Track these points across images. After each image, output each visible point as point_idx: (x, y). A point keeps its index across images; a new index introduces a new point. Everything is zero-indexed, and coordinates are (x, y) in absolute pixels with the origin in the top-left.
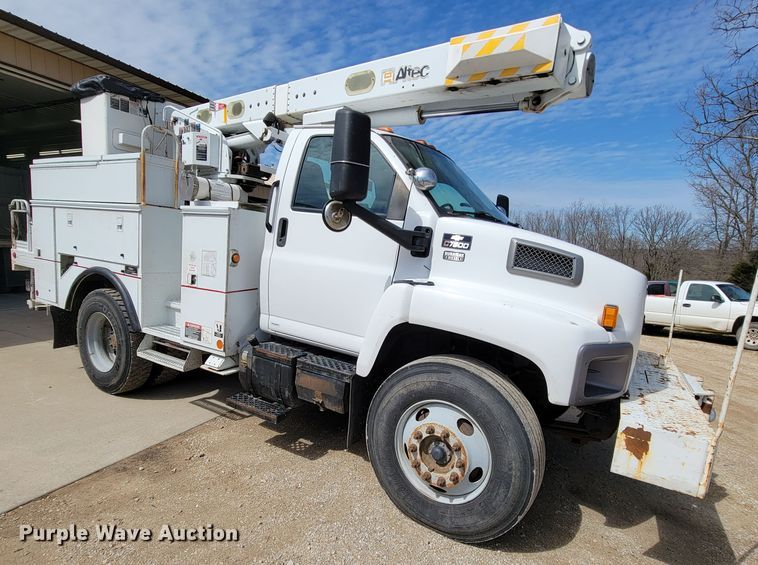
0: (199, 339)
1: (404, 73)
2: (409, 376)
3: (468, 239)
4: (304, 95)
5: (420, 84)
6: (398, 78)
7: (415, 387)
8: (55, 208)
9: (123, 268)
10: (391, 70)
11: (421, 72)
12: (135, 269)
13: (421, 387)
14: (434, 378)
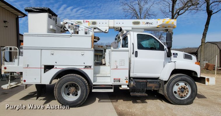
0: (120, 82)
1: (147, 23)
2: (175, 78)
3: (177, 54)
4: (119, 23)
5: (151, 26)
6: (146, 24)
7: (177, 80)
8: (41, 50)
9: (84, 67)
10: (144, 22)
11: (151, 24)
12: (90, 67)
13: (178, 80)
14: (180, 78)
